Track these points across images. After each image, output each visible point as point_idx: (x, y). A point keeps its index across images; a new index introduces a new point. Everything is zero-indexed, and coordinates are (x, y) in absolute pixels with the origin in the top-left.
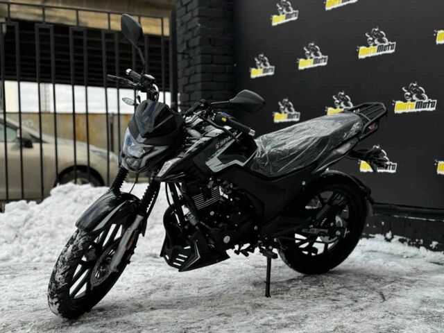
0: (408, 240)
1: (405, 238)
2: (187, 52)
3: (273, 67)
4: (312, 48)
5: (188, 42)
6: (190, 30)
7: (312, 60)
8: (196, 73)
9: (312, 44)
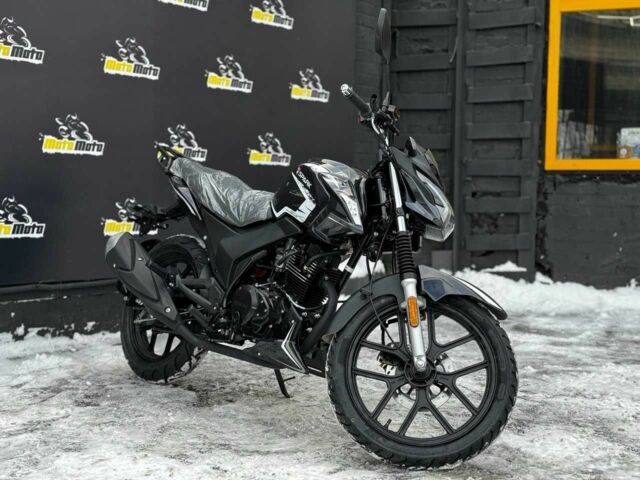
0: (51, 330)
1: (45, 328)
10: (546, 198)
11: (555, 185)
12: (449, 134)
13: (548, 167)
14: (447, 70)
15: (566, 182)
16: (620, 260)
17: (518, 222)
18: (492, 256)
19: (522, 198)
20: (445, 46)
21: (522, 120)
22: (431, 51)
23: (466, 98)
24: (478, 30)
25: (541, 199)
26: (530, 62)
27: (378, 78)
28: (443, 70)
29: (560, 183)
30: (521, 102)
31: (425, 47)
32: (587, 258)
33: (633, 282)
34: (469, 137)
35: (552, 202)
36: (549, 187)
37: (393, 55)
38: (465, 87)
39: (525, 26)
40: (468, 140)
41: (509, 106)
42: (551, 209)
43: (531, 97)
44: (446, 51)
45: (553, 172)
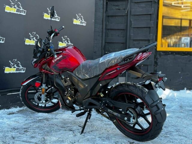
10: (157, 60)
11: (160, 56)
12: (125, 38)
13: (158, 50)
14: (125, 16)
15: (164, 55)
16: (181, 81)
17: (148, 68)
18: (138, 79)
19: (149, 60)
20: (124, 8)
21: (150, 34)
22: (120, 9)
23: (131, 26)
24: (135, 3)
25: (156, 60)
26: (153, 14)
27: (102, 18)
28: (123, 16)
29: (162, 55)
30: (150, 27)
31: (117, 8)
32: (170, 80)
33: (185, 89)
34: (131, 39)
35: (159, 61)
36: (158, 56)
37: (107, 10)
38: (131, 22)
39: (151, 1)
40: (131, 40)
41: (145, 29)
42: (159, 64)
43: (153, 26)
44: (125, 9)
45: (160, 51)
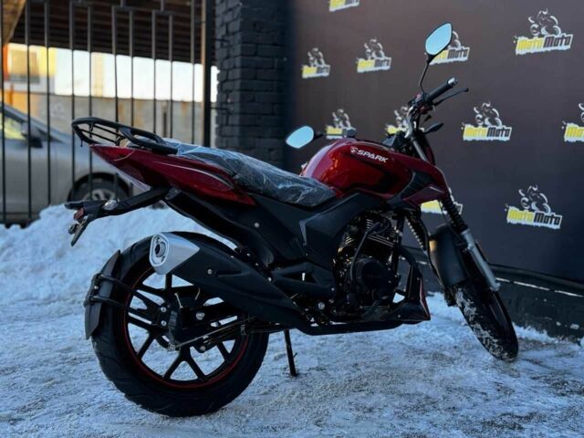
2: (226, 38)
3: (329, 66)
4: (373, 45)
5: (227, 24)
6: (230, 10)
7: (373, 61)
8: (235, 67)
9: (375, 41)
